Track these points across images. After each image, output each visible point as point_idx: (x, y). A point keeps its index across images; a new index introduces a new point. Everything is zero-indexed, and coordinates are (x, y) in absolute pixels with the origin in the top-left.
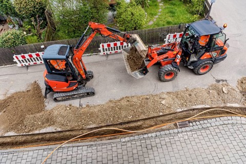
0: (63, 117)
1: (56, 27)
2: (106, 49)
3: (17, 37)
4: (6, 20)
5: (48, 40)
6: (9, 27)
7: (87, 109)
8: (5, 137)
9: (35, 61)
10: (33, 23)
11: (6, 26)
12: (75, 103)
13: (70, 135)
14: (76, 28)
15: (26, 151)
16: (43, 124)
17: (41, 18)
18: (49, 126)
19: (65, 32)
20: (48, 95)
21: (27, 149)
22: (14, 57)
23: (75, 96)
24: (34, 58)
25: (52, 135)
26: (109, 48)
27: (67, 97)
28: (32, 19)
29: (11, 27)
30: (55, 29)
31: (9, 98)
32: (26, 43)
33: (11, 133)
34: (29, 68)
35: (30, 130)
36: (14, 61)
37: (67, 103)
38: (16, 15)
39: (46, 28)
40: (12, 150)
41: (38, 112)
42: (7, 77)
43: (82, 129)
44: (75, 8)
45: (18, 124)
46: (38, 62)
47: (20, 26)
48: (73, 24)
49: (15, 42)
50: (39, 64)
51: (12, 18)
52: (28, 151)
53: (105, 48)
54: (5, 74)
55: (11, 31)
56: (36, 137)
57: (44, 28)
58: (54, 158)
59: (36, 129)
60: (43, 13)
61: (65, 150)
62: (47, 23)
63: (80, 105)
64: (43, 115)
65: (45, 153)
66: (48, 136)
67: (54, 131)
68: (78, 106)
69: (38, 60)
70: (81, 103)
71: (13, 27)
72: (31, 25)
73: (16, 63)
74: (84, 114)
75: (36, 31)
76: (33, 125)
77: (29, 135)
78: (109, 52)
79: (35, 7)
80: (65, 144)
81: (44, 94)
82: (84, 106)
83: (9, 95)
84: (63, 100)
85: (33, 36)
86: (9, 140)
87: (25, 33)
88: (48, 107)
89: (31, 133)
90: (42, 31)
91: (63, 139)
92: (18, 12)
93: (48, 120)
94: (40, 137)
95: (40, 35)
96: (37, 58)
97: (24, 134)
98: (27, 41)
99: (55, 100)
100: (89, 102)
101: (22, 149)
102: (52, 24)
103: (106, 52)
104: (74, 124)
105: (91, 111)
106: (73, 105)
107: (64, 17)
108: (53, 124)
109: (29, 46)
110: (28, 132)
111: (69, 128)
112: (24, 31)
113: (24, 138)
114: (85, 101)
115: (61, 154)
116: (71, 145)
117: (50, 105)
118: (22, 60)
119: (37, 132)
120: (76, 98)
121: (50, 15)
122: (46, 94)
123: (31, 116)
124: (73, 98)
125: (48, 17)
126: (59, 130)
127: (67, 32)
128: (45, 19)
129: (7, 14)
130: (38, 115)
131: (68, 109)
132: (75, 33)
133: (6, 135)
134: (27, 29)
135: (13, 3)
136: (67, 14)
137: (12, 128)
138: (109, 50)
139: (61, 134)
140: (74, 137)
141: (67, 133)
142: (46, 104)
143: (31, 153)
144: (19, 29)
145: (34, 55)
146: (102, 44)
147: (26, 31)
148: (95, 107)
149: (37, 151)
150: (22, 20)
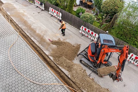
0: (77, 73)
1: (114, 26)
2: (133, 59)
3: (91, 18)
4: (93, 8)
5: (104, 30)
6: (91, 12)
7: (91, 81)
8: (49, 57)
9: (89, 35)
10: (103, 17)
12: (88, 72)
13: (72, 85)
14: (124, 34)
15: (50, 71)
16: (66, 67)
17: (110, 17)
18: (67, 70)
19: (116, 32)
20: (79, 56)
21: (51, 71)
22: (82, 27)
23: (92, 68)
24: (89, 33)
25: (64, 76)
26: (135, 60)
27: (87, 65)
28: (105, 15)
29: (92, 12)
30: (112, 27)
31: (64, 42)
32: (92, 24)
33: (52, 58)
34: (83, 36)
35: (59, 64)
36: (80, 28)
37: (84, 68)
38: (99, 8)
39: (107, 23)
40: (46, 65)
41: (69, 59)
42: (71, 33)
43: (79, 88)
44: (134, 23)
45: (57, 57)
46: (89, 37)
47: (97, 14)
48: (125, 31)
49: (88, 20)
50: (89, 38)
51: (96, 8)
52: (50, 72)
53: (132, 57)
54: (72, 31)
55: (90, 14)
56: (58, 70)
57: (107, 22)
58: (56, 87)
59: (61, 66)
60: (113, 15)
61: (63, 89)
62: (111, 21)
63: (89, 75)
64: (69, 63)
65: (55, 80)
66: (63, 74)
67: (67, 75)
68: (88, 75)
69: (90, 36)
70: (91, 74)
71: (93, 13)
72: (102, 17)
73: (80, 30)
74: (87, 81)
75: (102, 21)
76: (62, 63)
77: (56, 65)
78: (132, 62)
79: (112, 10)
80: (66, 86)
81: (78, 54)
82: (91, 77)
83: (65, 41)
84: (84, 64)
85: (98, 22)
86: (48, 60)
87: (96, 19)
88: (74, 61)
89: (58, 66)
90: (105, 23)
91: (67, 82)
92: (102, 7)
93: (69, 67)
94: (59, 71)
95: (102, 24)
96: (91, 34)
97: (55, 63)
98: (94, 23)
99: (81, 61)
100: (96, 78)
101: (49, 68)
102: (113, 23)
103: (130, 60)
104: (78, 81)
105: (92, 84)
106: (86, 71)
107: (123, 24)
108: (69, 71)
109: (92, 26)
110: (57, 64)
111: (74, 81)
112: (96, 18)
113: (54, 65)
114: (93, 75)
115: (59, 89)
116: (67, 89)
117: (76, 61)
118: (83, 31)
119: (60, 68)
120: (91, 70)
121: (116, 18)
122: (79, 54)
123: (65, 58)
124: (89, 69)
125: (114, 19)
126: (70, 77)
127: (117, 32)
128: (111, 19)
129: (96, 6)
130: (68, 61)
131: (82, 71)
132: (121, 36)
133: (50, 57)
134: (98, 18)
135: (103, 2)
136: (126, 23)
137: (54, 56)
138: (134, 61)
139: (68, 80)
140: (72, 87)
141: (71, 82)
142: (75, 59)
143: (50, 74)
144: (95, 16)
145: (91, 32)
146: (133, 54)
147: (97, 18)
148: (96, 84)
149: (53, 76)
150: (100, 13)
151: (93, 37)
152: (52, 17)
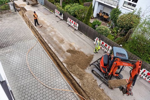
0: (88, 82)
1: (128, 40)
2: (145, 74)
3: (106, 31)
4: (109, 21)
5: (118, 43)
6: (107, 25)
7: (101, 91)
8: (62, 64)
9: (102, 47)
10: (118, 31)
11: (106, 24)
12: (99, 82)
13: (82, 93)
14: (138, 49)
15: (62, 78)
16: (78, 75)
17: (124, 31)
18: (79, 78)
19: (130, 46)
20: (92, 66)
21: (63, 77)
22: (96, 38)
23: (102, 79)
24: (103, 45)
25: (76, 83)
26: (147, 76)
27: (98, 76)
28: (120, 29)
29: (108, 25)
30: (126, 41)
31: (78, 52)
32: (107, 37)
33: (65, 65)
35: (71, 72)
36: (95, 39)
37: (96, 78)
38: (115, 22)
39: (122, 37)
40: (59, 71)
41: (81, 68)
42: (86, 43)
43: (89, 97)
44: (148, 39)
45: (70, 64)
46: (103, 48)
47: (112, 28)
48: (139, 46)
49: (103, 32)
50: (102, 50)
51: (112, 22)
52: (63, 78)
53: (144, 73)
54: (87, 41)
55: (106, 27)
56: (70, 77)
57: (121, 36)
58: (67, 93)
59: (74, 74)
60: (128, 30)
61: (73, 96)
62: (125, 35)
63: (100, 85)
64: (81, 71)
65: (66, 87)
66: (74, 82)
67: (78, 83)
68: (98, 85)
69: (104, 48)
70: (102, 85)
71: (109, 26)
72: (117, 31)
73: (95, 41)
74: (97, 92)
75: (116, 35)
76: (74, 71)
77: (69, 73)
78: (144, 77)
79: (127, 24)
80: (76, 94)
81: (91, 64)
82: (101, 88)
83: (79, 50)
84: (95, 75)
85: (113, 36)
86: (62, 66)
87: (111, 32)
88: (87, 70)
89: (70, 73)
90: (119, 37)
91: (77, 90)
92: (117, 21)
93: (81, 75)
94: (71, 78)
95: (117, 38)
96: (104, 46)
97: (68, 70)
98: (108, 36)
99: (93, 71)
100: (106, 90)
101: (62, 75)
102: (128, 38)
103: (142, 76)
104: (88, 90)
105: (102, 95)
106: (97, 82)
107: (137, 39)
108: (81, 80)
109: (107, 39)
110: (70, 71)
111: (84, 89)
112: (111, 31)
113: (66, 72)
114: (104, 86)
115: (70, 95)
116: (77, 97)
117: (88, 71)
119: (72, 75)
120: (102, 80)
121: (131, 33)
122: (92, 64)
123: (78, 67)
124: (100, 79)
125: (129, 33)
126: (80, 85)
127: (131, 47)
128: (126, 33)
129: (112, 19)
130: (80, 69)
131: (93, 81)
132: (135, 51)
133: (63, 64)
134: (113, 31)
135: (119, 17)
136: (140, 38)
137: (67, 64)
138: (146, 77)
139: (79, 88)
140: (82, 95)
141: (82, 90)
142: (87, 68)
143: (62, 80)
144: (110, 29)
145: (105, 44)
146: (145, 69)
147: (112, 32)
148: (105, 95)
149: (65, 82)
150: (115, 26)
151: (106, 49)
152: (69, 27)
